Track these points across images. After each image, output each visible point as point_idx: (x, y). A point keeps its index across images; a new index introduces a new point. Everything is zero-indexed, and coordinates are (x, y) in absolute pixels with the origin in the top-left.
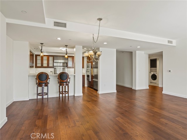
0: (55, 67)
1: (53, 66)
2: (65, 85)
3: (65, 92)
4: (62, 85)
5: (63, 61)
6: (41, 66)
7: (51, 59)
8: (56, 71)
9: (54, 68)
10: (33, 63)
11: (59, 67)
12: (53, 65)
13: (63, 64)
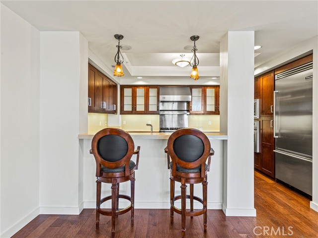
0: (161, 113)
1: (158, 110)
2: (192, 181)
3: (192, 198)
4: (183, 180)
5: (179, 96)
6: (132, 109)
7: (153, 93)
8: (165, 120)
9: (158, 114)
10: (115, 102)
11: (171, 113)
12: (158, 107)
13: (179, 106)
